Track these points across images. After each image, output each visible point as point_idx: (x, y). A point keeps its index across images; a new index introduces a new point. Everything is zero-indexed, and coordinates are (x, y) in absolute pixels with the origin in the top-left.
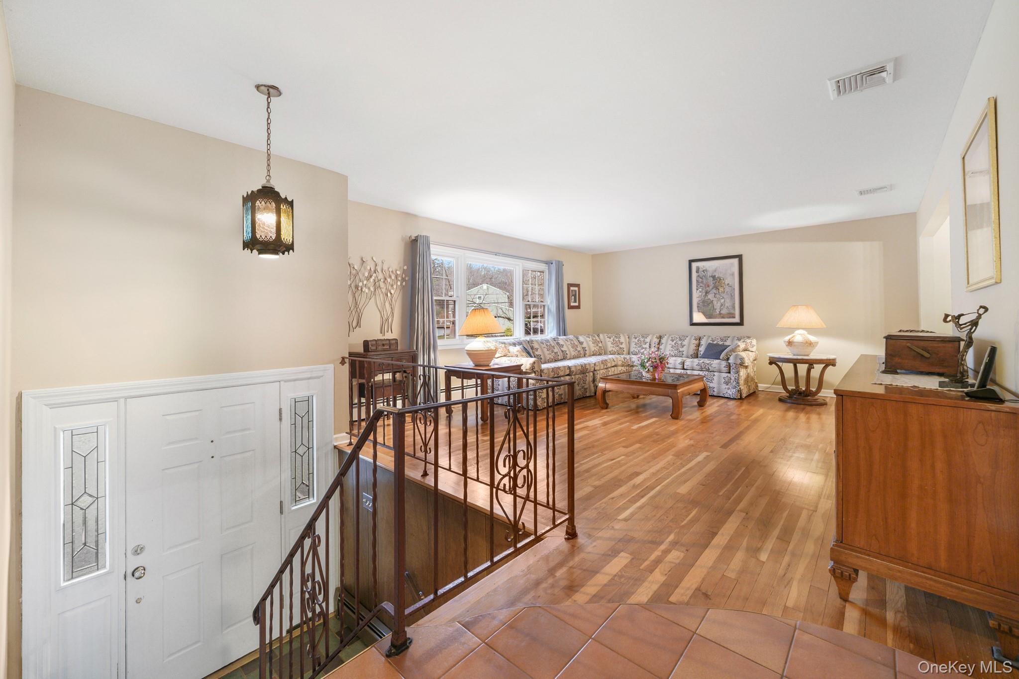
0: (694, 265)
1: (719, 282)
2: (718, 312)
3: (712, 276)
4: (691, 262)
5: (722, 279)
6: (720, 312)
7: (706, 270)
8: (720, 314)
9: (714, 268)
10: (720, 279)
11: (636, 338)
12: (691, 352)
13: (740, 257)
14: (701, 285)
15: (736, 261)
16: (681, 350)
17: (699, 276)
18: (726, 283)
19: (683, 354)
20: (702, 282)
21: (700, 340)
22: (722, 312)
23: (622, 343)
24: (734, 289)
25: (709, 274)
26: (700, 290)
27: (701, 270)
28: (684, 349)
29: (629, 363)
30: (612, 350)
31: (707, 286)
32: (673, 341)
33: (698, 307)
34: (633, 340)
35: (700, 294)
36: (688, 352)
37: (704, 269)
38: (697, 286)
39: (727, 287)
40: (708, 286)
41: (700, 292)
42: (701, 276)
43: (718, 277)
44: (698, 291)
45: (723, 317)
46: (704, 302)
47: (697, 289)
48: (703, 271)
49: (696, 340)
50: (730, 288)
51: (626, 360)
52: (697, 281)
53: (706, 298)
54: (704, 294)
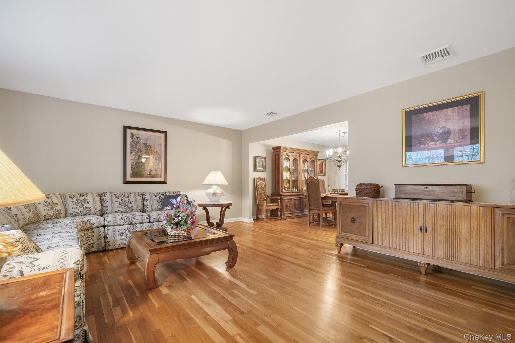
0: (129, 131)
1: (149, 149)
2: (148, 173)
3: (144, 144)
4: (126, 128)
5: (152, 147)
6: (150, 173)
7: (140, 138)
8: (150, 174)
9: (146, 137)
10: (151, 147)
11: (73, 198)
12: (140, 207)
13: (165, 133)
14: (135, 149)
15: (163, 135)
16: (130, 205)
17: (133, 141)
18: (155, 151)
19: (132, 209)
20: (136, 147)
21: (142, 196)
22: (151, 173)
23: (56, 205)
24: (161, 156)
25: (142, 141)
26: (134, 153)
27: (134, 136)
28: (133, 204)
29: (88, 226)
30: (47, 214)
31: (139, 151)
32: (118, 198)
33: (131, 168)
34: (70, 199)
35: (134, 157)
36: (137, 207)
37: (138, 136)
38: (131, 150)
39: (156, 154)
40: (141, 151)
41: (134, 155)
42: (135, 141)
43: (149, 145)
44: (132, 154)
45: (153, 177)
46: (137, 164)
47: (131, 153)
48: (137, 138)
49: (140, 195)
50: (158, 155)
51: (84, 223)
52: (132, 146)
53: (139, 161)
54: (137, 157)
